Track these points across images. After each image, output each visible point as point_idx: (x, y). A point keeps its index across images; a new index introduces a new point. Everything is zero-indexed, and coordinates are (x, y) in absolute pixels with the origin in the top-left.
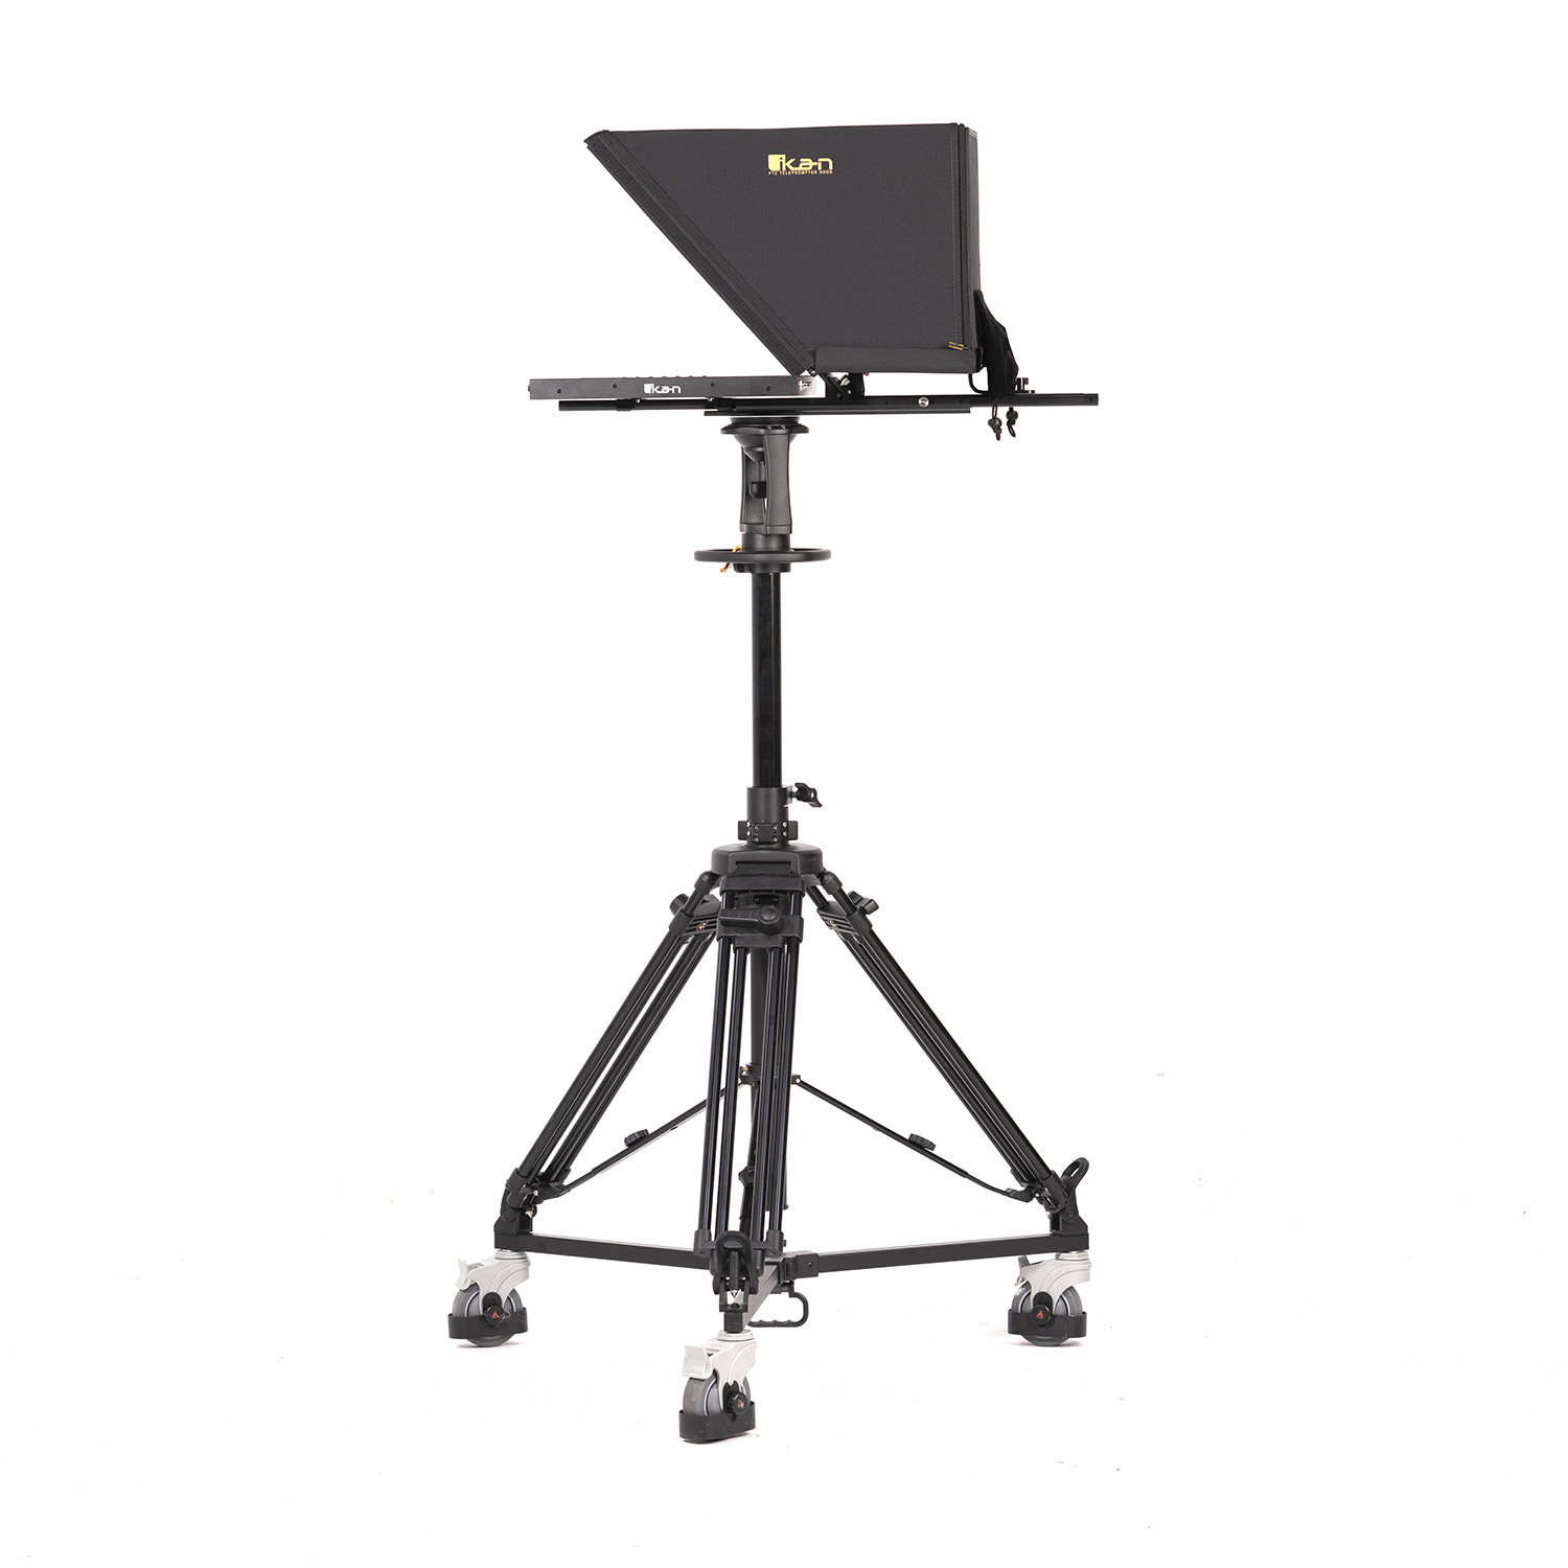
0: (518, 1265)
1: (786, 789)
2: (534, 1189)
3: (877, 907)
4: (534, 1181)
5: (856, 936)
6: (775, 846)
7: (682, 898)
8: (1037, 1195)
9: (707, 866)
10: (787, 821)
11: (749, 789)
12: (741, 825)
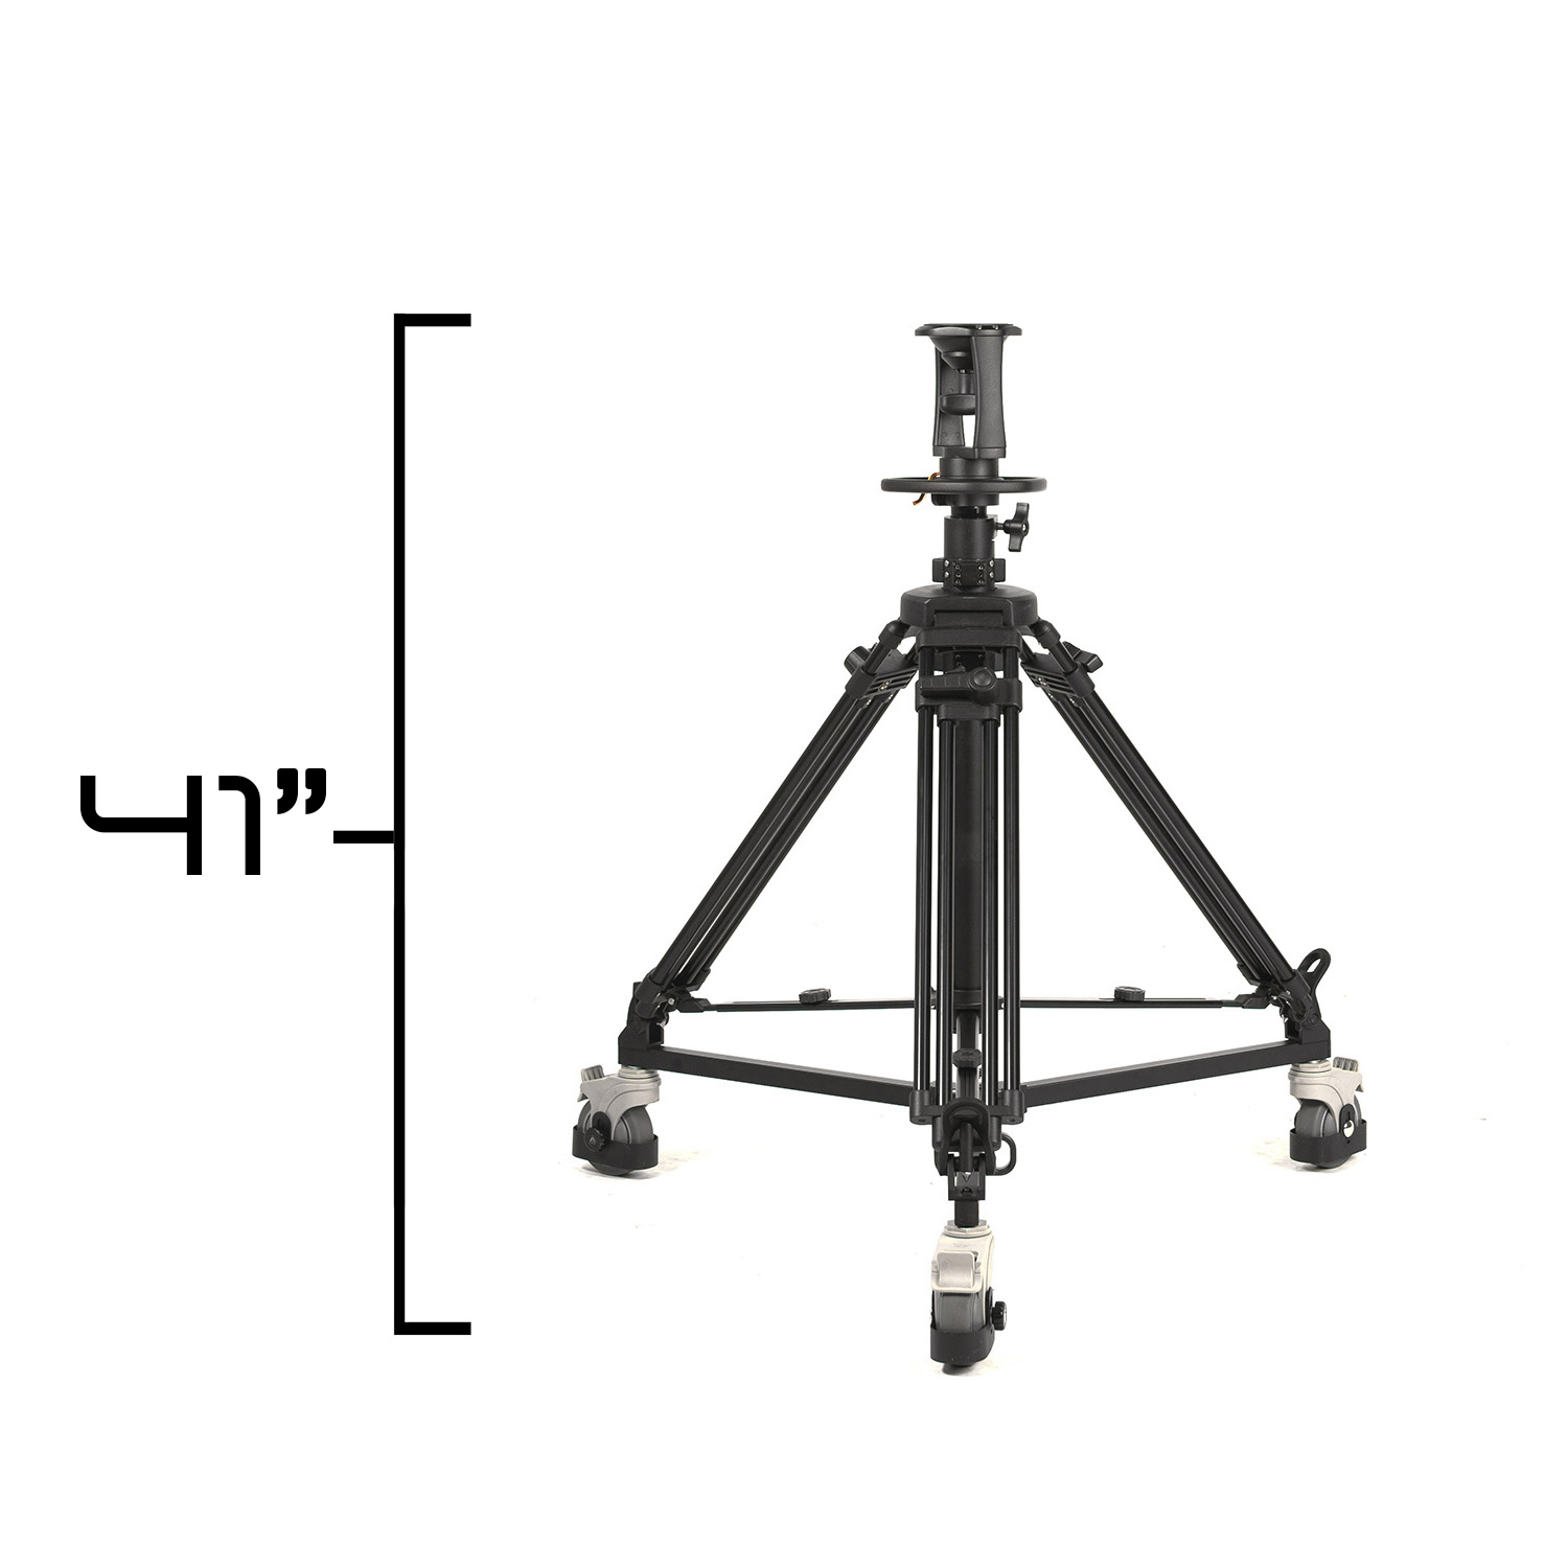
0: (648, 1084)
1: (992, 520)
2: (668, 997)
3: (1101, 664)
4: (669, 987)
5: (1074, 698)
6: (980, 590)
7: (859, 651)
8: (1275, 998)
9: (895, 613)
10: (993, 559)
11: (946, 520)
12: (937, 564)
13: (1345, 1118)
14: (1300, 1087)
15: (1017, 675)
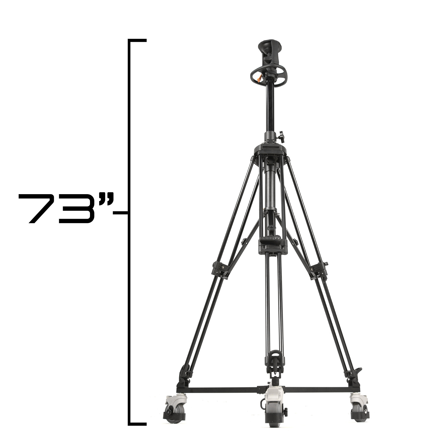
0: (184, 397)
13: (365, 409)
14: (353, 399)
15: (286, 239)
